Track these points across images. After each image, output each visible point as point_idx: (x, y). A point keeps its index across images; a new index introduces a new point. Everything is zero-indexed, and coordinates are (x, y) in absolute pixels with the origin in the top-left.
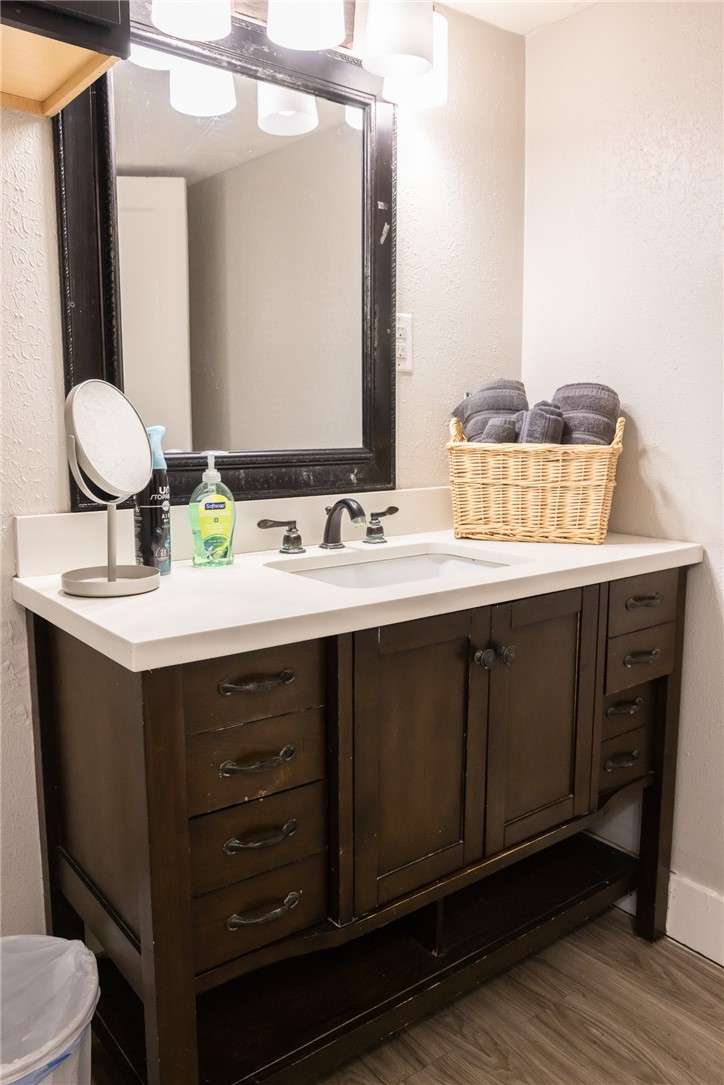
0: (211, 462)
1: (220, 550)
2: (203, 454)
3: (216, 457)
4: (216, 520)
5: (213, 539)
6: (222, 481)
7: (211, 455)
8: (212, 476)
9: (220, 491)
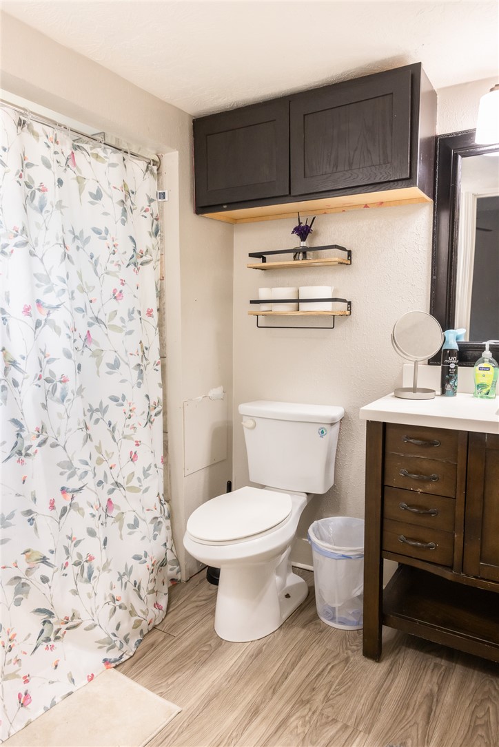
0: (487, 347)
1: (485, 391)
2: (484, 343)
3: (490, 345)
4: (484, 376)
5: (481, 384)
6: (493, 357)
7: (488, 344)
8: (487, 354)
9: (490, 361)
